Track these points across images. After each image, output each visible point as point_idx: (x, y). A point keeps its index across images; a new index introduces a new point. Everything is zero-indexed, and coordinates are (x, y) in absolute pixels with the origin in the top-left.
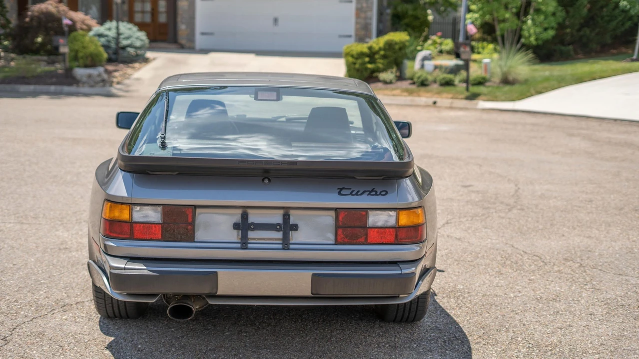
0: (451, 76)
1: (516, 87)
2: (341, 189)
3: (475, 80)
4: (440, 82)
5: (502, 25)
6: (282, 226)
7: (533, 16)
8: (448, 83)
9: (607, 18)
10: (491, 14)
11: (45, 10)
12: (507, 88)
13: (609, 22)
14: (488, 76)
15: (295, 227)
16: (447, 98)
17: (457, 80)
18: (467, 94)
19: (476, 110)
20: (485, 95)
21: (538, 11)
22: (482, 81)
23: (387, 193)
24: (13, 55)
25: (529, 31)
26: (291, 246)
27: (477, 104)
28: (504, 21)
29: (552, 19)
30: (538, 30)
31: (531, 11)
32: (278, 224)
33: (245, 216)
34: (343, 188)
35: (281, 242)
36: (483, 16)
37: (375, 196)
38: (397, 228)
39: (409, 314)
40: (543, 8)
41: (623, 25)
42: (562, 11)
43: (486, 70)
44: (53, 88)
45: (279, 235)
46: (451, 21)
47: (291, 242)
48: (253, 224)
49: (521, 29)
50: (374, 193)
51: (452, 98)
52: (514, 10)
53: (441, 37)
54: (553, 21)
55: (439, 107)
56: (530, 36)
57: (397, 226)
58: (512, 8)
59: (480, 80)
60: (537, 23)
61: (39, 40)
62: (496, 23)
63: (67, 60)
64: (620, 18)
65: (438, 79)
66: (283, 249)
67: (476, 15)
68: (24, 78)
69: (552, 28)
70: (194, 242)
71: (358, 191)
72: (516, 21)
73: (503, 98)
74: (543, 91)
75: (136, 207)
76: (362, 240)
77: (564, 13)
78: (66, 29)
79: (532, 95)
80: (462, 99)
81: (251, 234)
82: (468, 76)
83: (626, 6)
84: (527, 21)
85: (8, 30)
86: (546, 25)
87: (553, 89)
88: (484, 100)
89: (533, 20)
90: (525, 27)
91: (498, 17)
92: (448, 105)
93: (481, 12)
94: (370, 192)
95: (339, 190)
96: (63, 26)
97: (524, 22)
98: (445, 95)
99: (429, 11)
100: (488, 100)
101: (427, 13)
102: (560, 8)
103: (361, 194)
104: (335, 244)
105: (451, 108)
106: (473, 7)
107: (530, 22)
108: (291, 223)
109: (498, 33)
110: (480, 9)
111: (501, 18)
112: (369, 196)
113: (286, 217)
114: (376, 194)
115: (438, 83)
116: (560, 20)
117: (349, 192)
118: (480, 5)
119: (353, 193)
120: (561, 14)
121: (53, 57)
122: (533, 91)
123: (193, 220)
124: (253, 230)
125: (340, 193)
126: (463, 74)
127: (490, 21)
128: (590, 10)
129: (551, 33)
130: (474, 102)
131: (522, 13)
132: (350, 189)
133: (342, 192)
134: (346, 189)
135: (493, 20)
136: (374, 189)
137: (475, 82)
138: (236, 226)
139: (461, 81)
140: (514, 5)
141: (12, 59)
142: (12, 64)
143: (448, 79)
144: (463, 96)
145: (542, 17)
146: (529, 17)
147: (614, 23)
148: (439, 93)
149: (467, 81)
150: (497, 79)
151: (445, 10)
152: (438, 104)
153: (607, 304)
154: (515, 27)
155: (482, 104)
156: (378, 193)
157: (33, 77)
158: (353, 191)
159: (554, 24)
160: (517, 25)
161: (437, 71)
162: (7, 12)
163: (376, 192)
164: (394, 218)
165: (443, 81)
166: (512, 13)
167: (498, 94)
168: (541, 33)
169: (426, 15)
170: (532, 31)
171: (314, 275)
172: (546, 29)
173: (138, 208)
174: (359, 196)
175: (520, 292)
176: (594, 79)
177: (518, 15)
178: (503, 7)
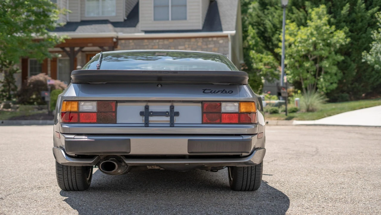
0: (277, 108)
1: (315, 113)
2: (205, 90)
3: (291, 110)
4: (270, 112)
5: (305, 82)
6: (170, 113)
7: (324, 76)
8: (275, 112)
9: (368, 77)
10: (299, 75)
11: (37, 79)
12: (310, 114)
13: (369, 79)
14: (298, 108)
15: (177, 114)
16: (274, 120)
17: (280, 110)
18: (286, 117)
19: (292, 125)
20: (297, 117)
21: (326, 73)
22: (295, 110)
23: (232, 92)
24: (18, 106)
25: (322, 85)
26: (175, 125)
27: (292, 122)
28: (306, 79)
29: (334, 77)
30: (327, 84)
31: (323, 73)
32: (167, 112)
33: (147, 108)
34: (206, 89)
35: (169, 123)
36: (294, 77)
37: (225, 94)
38: (239, 114)
39: (250, 183)
40: (329, 71)
41: (378, 80)
42: (340, 73)
43: (297, 104)
44: (41, 121)
45: (168, 119)
46: (276, 85)
47: (175, 123)
48: (152, 112)
49: (317, 84)
50: (224, 92)
51: (278, 120)
52: (312, 73)
53: (270, 94)
54: (335, 79)
55: (270, 125)
56: (322, 88)
57: (239, 112)
58: (311, 72)
59: (294, 109)
60: (326, 80)
61: (34, 96)
62: (302, 81)
63: (50, 106)
64: (376, 77)
65: (269, 110)
66: (171, 127)
67: (290, 77)
68: (24, 116)
69: (335, 83)
70: (116, 123)
71: (215, 91)
72: (314, 79)
73: (308, 118)
74: (332, 114)
75: (81, 102)
76: (218, 121)
77: (342, 74)
78: (49, 87)
79: (325, 117)
80: (283, 120)
81: (151, 119)
82: (286, 108)
83: (378, 68)
84: (320, 80)
85: (16, 92)
86: (332, 81)
87: (338, 113)
88: (297, 120)
89: (324, 78)
90: (319, 83)
91: (303, 77)
92: (276, 124)
93: (292, 75)
94: (222, 91)
95: (203, 91)
96: (47, 85)
97: (318, 80)
98: (273, 118)
99: (262, 78)
100: (299, 120)
101: (261, 78)
102: (339, 71)
103: (217, 93)
104: (202, 124)
105: (277, 125)
106: (288, 72)
107: (322, 80)
108: (175, 111)
109: (303, 86)
110: (291, 73)
111: (305, 77)
112: (222, 94)
113: (172, 108)
114: (226, 92)
115: (269, 112)
116: (340, 78)
117: (209, 91)
118: (292, 71)
119: (212, 92)
120: (340, 74)
121: (41, 106)
122: (325, 115)
123: (115, 110)
124: (152, 116)
125: (204, 92)
126: (284, 107)
127: (299, 80)
128: (357, 73)
129: (335, 86)
130: (290, 121)
131: (317, 75)
132: (210, 90)
133: (205, 92)
134: (208, 90)
135: (300, 79)
136: (225, 90)
137: (291, 111)
138: (142, 114)
139: (282, 111)
140: (312, 70)
141: (18, 108)
142: (18, 110)
143: (274, 110)
144: (284, 118)
145: (329, 77)
146: (321, 76)
147: (372, 79)
148: (269, 117)
149: (286, 111)
150: (304, 110)
151: (272, 79)
152: (269, 123)
153: (374, 185)
154: (313, 83)
155: (295, 122)
156: (227, 92)
157: (29, 116)
158: (212, 91)
159: (336, 80)
160: (315, 82)
161: (268, 105)
162: (15, 81)
163: (226, 91)
164: (237, 107)
165: (272, 111)
166: (311, 74)
167: (305, 116)
168: (329, 86)
169: (261, 80)
170: (323, 85)
171: (189, 140)
172: (332, 83)
173: (82, 103)
174: (216, 94)
175: (319, 181)
176: (362, 108)
177: (315, 76)
178: (305, 71)
